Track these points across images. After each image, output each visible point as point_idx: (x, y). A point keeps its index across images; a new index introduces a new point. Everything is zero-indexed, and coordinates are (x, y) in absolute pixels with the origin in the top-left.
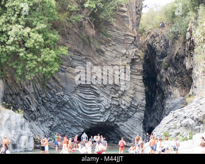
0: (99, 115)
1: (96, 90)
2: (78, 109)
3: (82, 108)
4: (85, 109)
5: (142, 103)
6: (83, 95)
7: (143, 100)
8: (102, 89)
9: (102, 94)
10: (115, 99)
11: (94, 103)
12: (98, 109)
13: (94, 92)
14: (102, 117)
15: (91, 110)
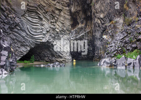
0: (42, 36)
1: (40, 15)
2: (27, 31)
3: (29, 30)
4: (32, 31)
5: (69, 28)
6: (31, 18)
7: (69, 26)
8: (44, 14)
9: (44, 19)
10: (53, 24)
11: (38, 26)
12: (41, 31)
13: (39, 17)
14: (44, 38)
15: (36, 32)
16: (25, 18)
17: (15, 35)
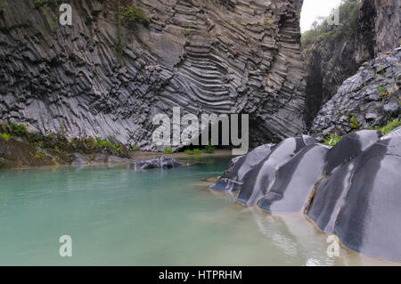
0: (229, 102)
1: (221, 62)
2: (190, 94)
3: (196, 91)
4: (203, 93)
6: (199, 70)
8: (230, 60)
9: (231, 70)
10: (255, 77)
11: (217, 83)
12: (226, 92)
13: (217, 65)
14: (233, 105)
15: (214, 95)
16: (185, 69)
17: (167, 103)
